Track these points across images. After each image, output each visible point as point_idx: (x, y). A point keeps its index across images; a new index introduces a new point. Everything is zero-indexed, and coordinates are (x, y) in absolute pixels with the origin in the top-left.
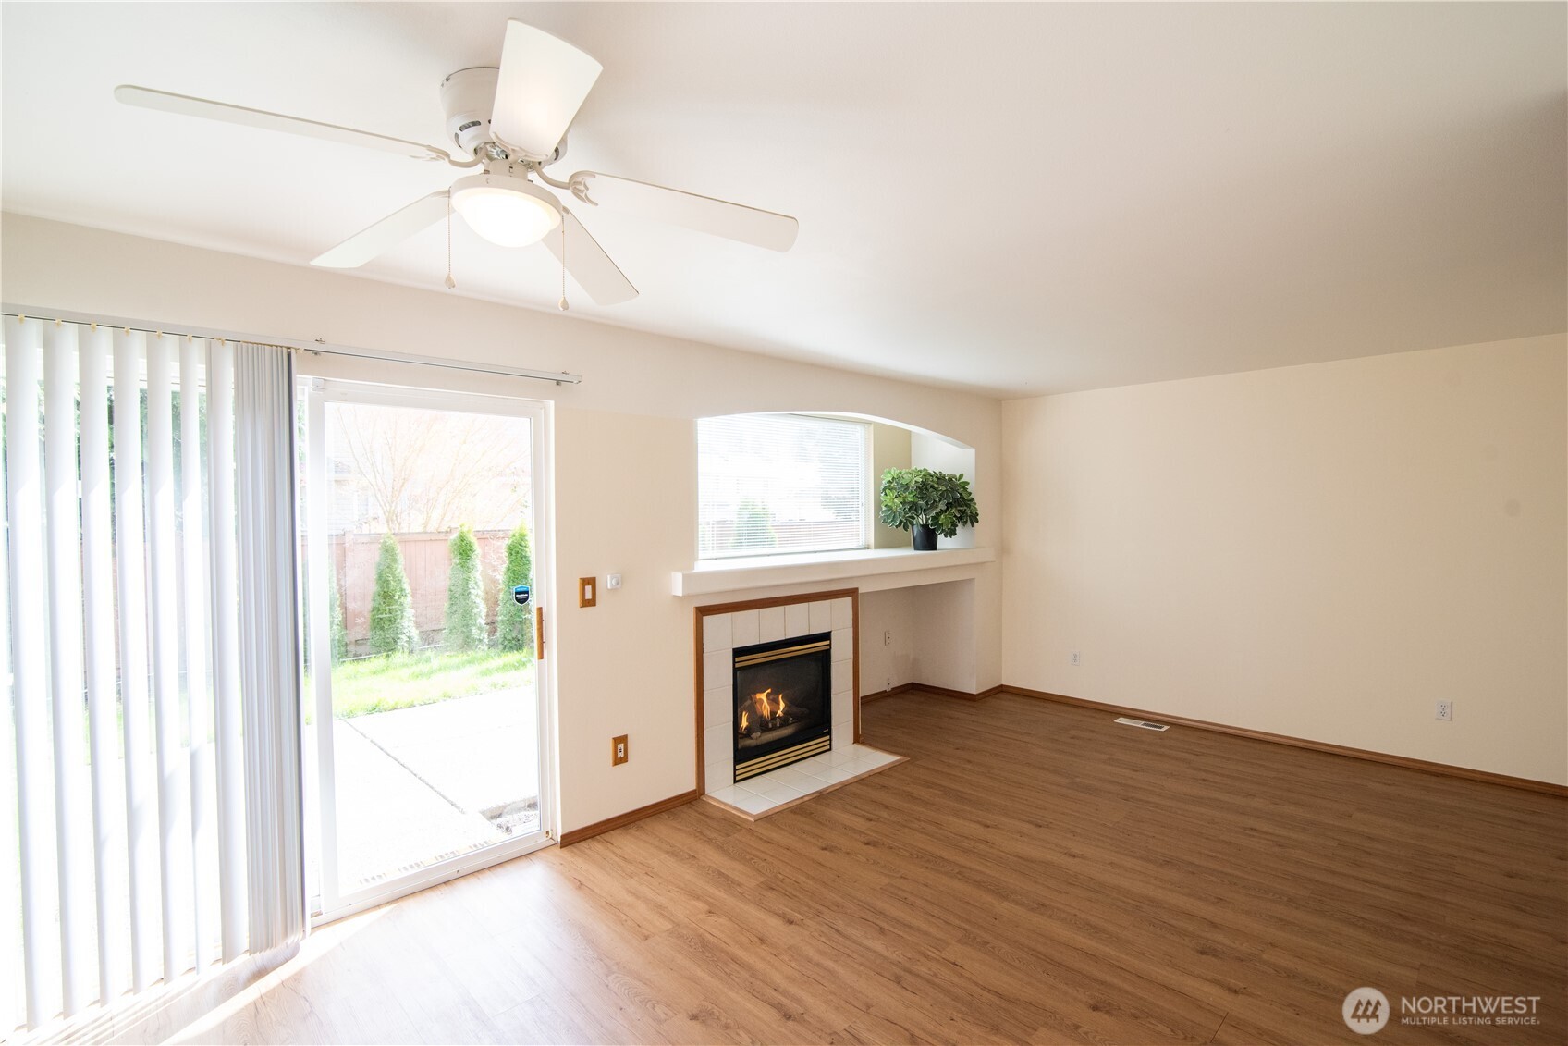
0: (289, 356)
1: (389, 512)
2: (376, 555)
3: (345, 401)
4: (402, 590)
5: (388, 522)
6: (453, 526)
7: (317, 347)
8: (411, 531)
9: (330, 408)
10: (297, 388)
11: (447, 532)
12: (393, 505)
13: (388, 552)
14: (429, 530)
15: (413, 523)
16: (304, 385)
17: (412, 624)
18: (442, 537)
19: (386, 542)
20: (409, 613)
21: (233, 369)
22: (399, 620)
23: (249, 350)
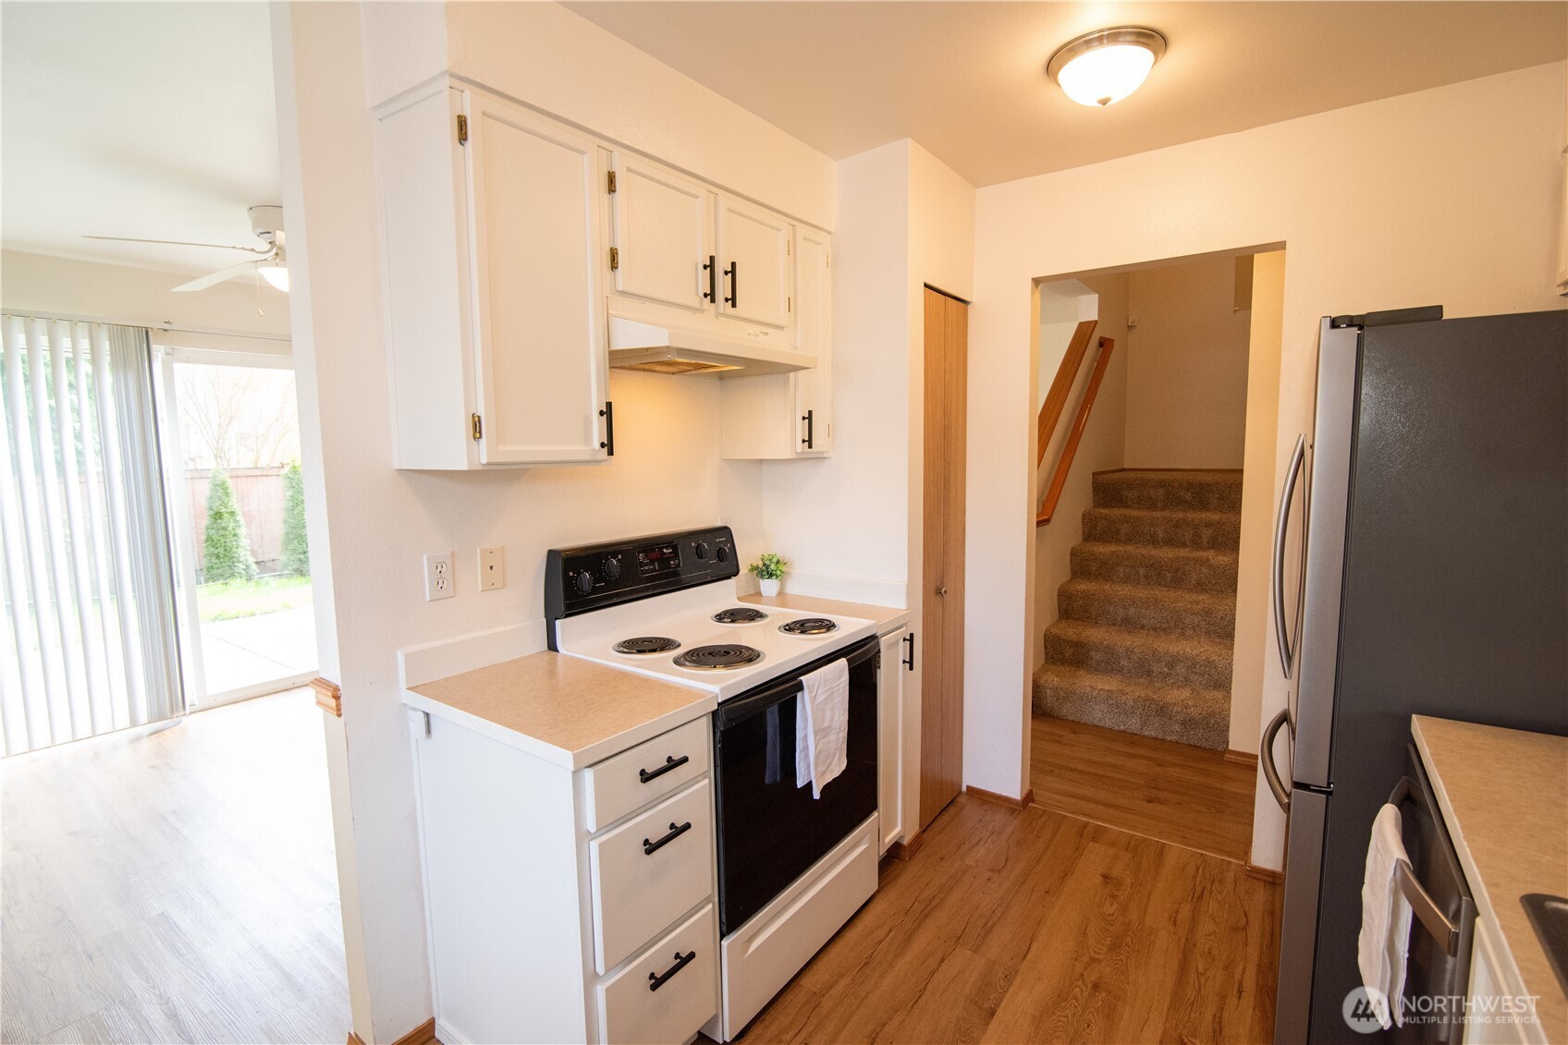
0: (147, 333)
1: (217, 449)
2: (205, 489)
3: (189, 362)
4: (236, 521)
5: (216, 458)
6: (285, 462)
7: (167, 326)
8: (240, 467)
9: (178, 367)
10: (154, 353)
11: (278, 467)
12: (221, 441)
13: (221, 489)
14: (259, 465)
15: (244, 460)
16: (158, 352)
17: (248, 553)
18: (274, 472)
19: (216, 477)
20: (244, 542)
21: (107, 342)
22: (234, 550)
23: (119, 332)
